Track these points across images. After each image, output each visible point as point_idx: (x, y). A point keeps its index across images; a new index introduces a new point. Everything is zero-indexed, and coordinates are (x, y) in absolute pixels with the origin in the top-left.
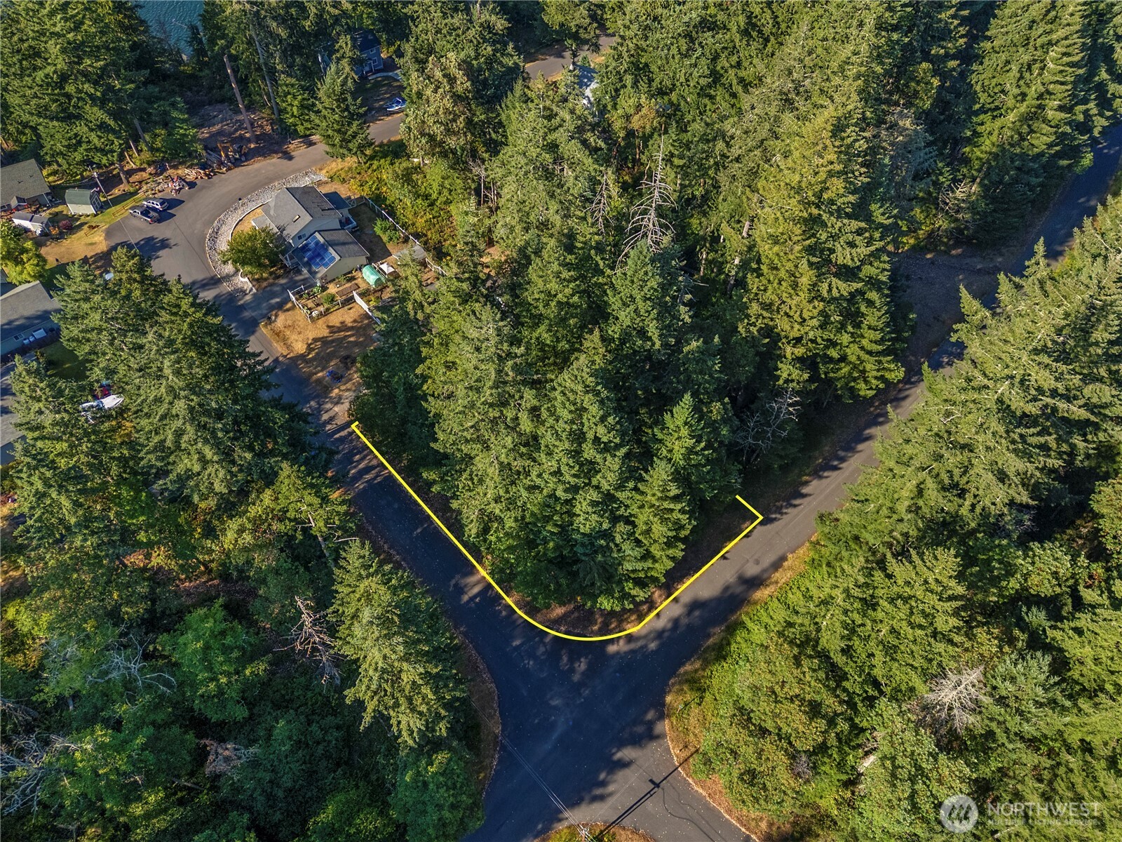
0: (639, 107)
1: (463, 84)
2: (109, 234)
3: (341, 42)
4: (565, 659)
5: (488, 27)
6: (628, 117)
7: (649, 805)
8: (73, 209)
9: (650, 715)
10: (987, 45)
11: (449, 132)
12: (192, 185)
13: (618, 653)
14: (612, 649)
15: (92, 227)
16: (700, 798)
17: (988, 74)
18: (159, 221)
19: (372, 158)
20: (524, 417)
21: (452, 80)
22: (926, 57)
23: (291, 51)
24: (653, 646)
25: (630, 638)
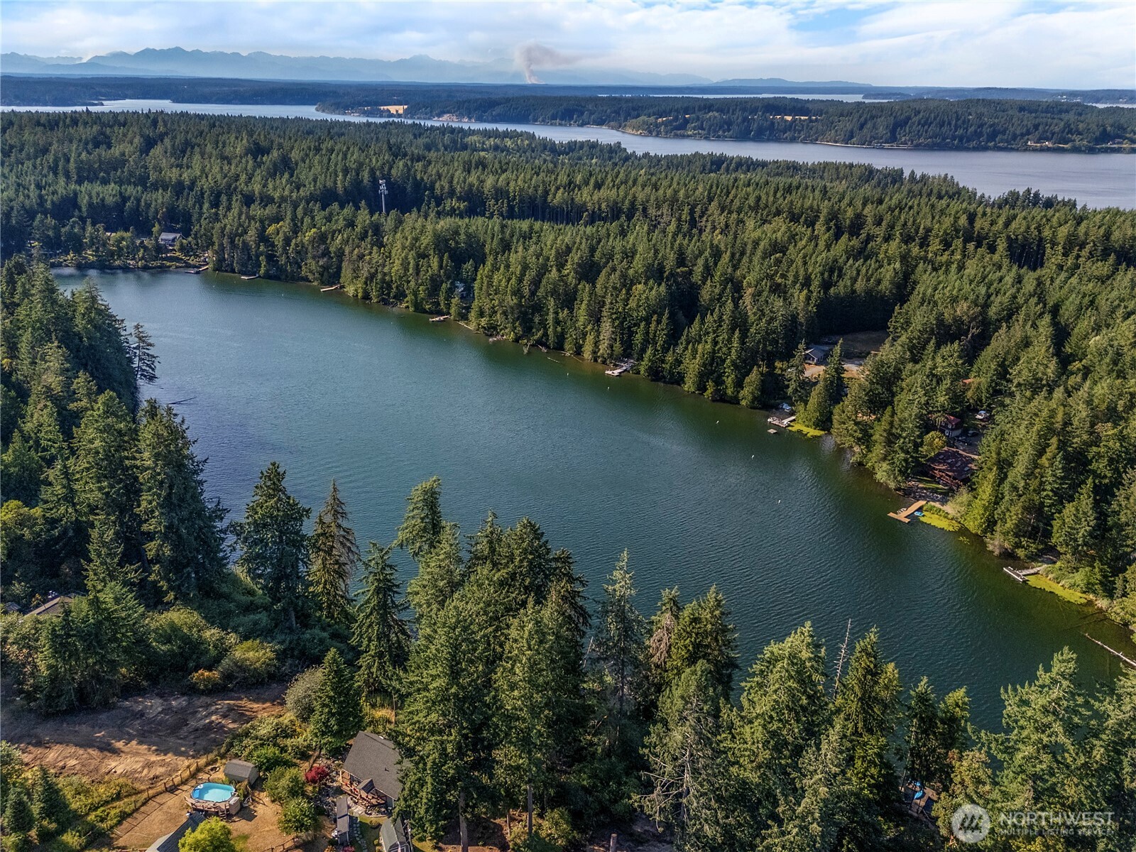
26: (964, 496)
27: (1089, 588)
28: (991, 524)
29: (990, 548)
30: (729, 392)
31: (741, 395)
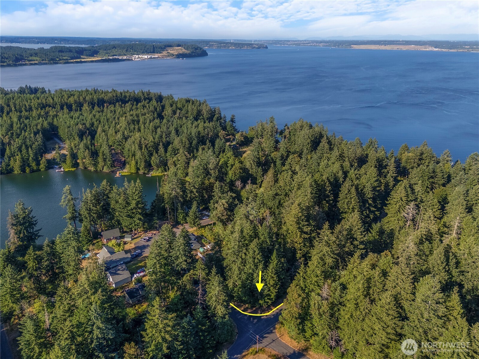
0: (265, 211)
1: (226, 205)
2: (135, 244)
3: (194, 202)
4: (252, 319)
5: (231, 196)
6: (263, 214)
7: (272, 344)
8: (126, 240)
9: (272, 329)
10: (339, 199)
11: (223, 216)
12: (155, 234)
13: (264, 318)
14: (262, 317)
15: (131, 243)
16: (284, 343)
17: (341, 204)
18: (147, 241)
19: (200, 228)
20: (243, 255)
21: (224, 205)
22: (325, 200)
23: (183, 205)
24: (272, 317)
25: (266, 316)
26: (127, 166)
27: (162, 172)
28: (138, 169)
29: (140, 173)
30: (35, 168)
31: (40, 168)
